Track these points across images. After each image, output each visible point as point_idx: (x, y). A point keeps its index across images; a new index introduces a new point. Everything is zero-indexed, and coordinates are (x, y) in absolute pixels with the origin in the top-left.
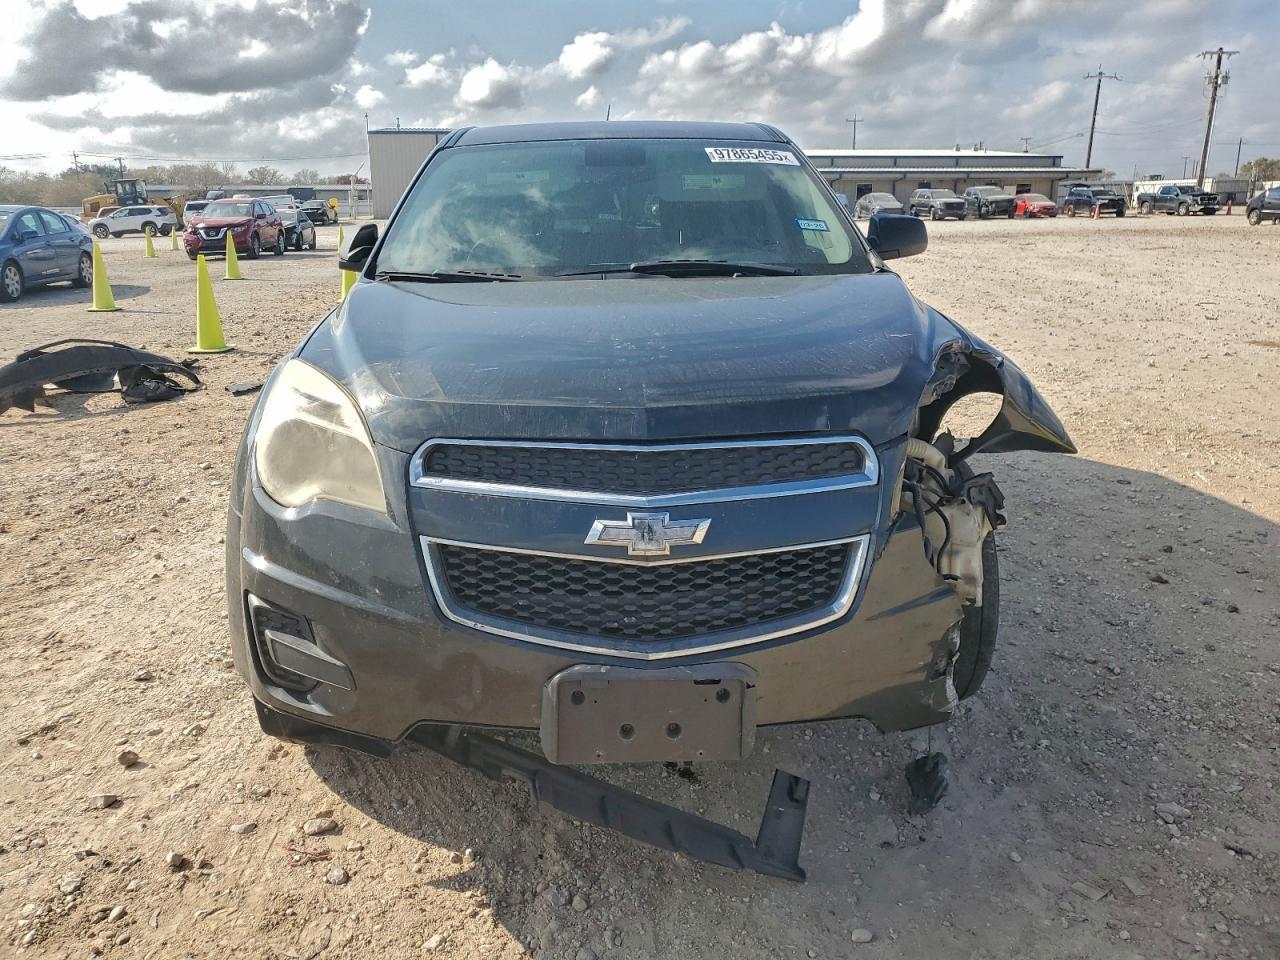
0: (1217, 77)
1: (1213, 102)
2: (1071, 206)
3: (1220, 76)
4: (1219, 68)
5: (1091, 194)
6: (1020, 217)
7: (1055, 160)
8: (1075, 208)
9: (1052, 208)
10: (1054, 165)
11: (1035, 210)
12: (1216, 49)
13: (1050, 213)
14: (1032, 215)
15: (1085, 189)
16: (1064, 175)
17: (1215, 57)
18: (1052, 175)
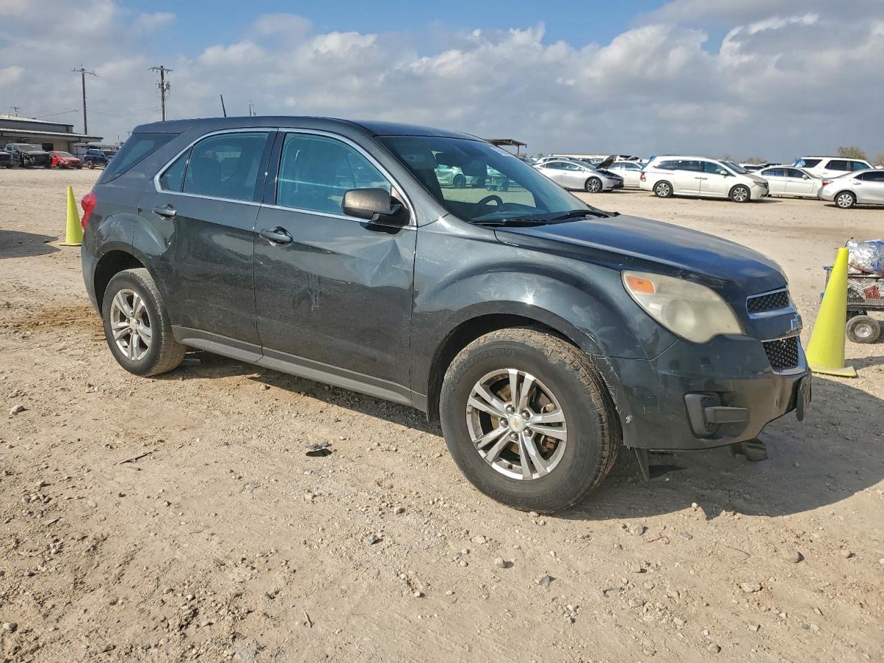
0: (163, 84)
1: (163, 100)
2: (90, 162)
3: (165, 84)
4: (163, 78)
5: (103, 154)
6: (54, 168)
7: (68, 128)
8: (93, 163)
9: (78, 162)
10: (67, 131)
11: (66, 163)
12: (159, 67)
13: (76, 165)
14: (64, 167)
15: (98, 150)
16: (77, 139)
17: (159, 71)
18: (69, 139)
